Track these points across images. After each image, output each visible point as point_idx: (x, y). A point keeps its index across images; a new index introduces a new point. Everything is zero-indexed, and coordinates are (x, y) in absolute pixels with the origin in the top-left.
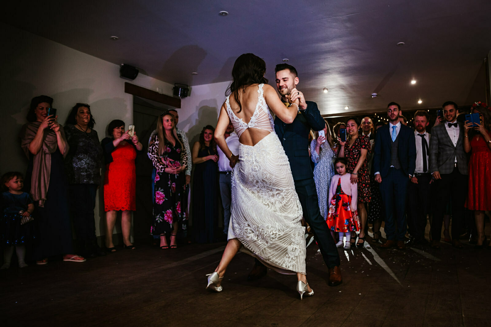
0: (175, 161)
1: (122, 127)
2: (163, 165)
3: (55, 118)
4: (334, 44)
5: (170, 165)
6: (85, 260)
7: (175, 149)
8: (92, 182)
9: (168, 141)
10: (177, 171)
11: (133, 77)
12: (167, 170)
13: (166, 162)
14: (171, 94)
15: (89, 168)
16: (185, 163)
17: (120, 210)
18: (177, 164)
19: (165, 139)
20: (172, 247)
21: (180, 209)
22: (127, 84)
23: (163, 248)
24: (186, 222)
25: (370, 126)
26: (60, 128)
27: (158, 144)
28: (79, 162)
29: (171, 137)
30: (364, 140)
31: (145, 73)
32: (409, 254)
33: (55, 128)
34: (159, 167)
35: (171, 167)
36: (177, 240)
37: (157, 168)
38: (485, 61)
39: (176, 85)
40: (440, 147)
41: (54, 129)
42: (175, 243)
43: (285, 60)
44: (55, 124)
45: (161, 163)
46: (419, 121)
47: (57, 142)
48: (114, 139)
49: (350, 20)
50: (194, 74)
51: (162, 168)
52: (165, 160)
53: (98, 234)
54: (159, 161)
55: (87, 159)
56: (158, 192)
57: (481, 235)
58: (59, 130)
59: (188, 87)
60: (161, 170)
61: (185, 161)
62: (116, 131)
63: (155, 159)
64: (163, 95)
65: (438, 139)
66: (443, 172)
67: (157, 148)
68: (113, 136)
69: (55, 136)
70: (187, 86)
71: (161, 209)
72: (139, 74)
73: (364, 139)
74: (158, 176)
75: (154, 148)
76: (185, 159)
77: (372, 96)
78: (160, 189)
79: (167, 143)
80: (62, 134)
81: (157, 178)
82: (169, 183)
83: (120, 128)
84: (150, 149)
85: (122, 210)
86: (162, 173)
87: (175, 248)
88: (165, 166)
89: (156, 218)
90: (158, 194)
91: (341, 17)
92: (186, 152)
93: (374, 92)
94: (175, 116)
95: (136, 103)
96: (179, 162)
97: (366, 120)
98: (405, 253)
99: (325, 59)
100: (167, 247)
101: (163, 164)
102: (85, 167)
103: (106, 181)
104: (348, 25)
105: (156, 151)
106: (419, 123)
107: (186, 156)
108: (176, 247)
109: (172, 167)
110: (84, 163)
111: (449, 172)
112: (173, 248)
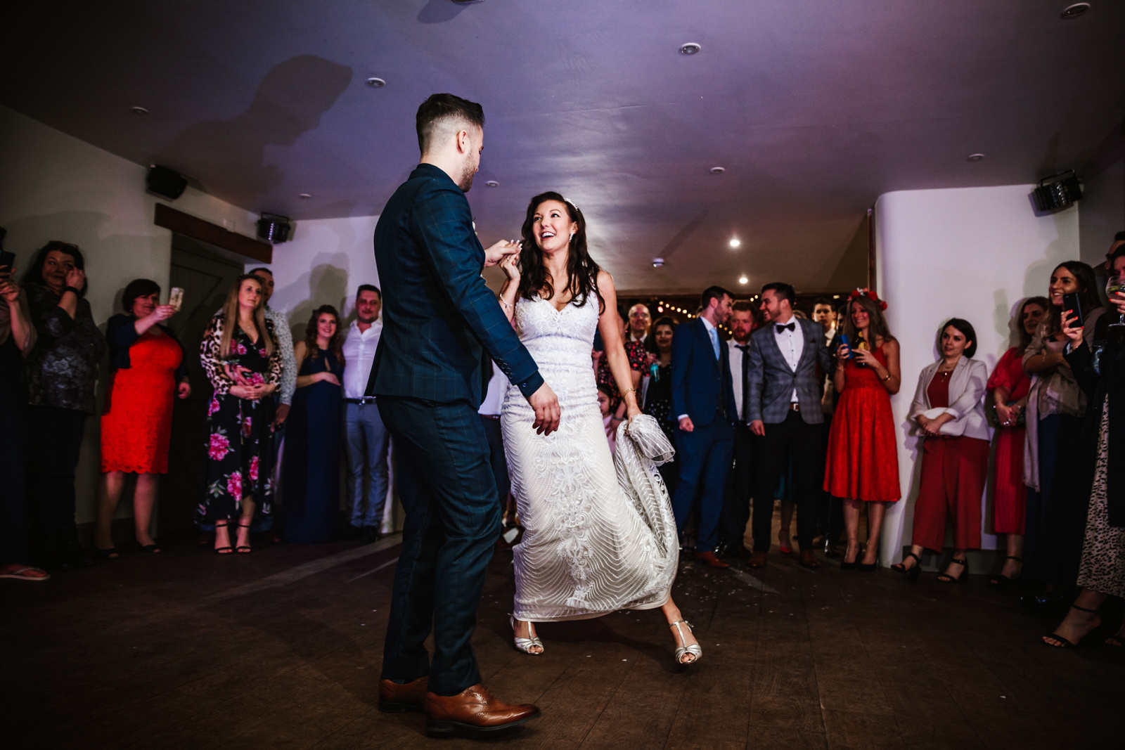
0: (253, 372)
1: (154, 295)
2: (227, 381)
3: (10, 272)
4: (590, 160)
5: (242, 381)
6: (48, 577)
7: (255, 348)
8: (78, 407)
9: (242, 331)
10: (257, 394)
11: (175, 194)
12: (236, 390)
13: (233, 375)
14: (252, 233)
15: (75, 377)
16: (276, 379)
17: (134, 472)
18: (256, 379)
19: (237, 327)
20: (241, 550)
21: (256, 472)
22: (159, 208)
23: (220, 551)
24: (270, 500)
25: (646, 322)
26: (19, 295)
27: (222, 336)
28: (57, 362)
29: (251, 323)
30: (637, 353)
31: (200, 187)
32: (714, 577)
33: (6, 294)
34: (218, 384)
35: (245, 384)
36: (252, 536)
37: (215, 386)
38: (869, 215)
39: (265, 217)
40: (767, 371)
41: (4, 296)
42: (246, 542)
43: (491, 183)
44: (8, 285)
45: (223, 375)
46: (739, 320)
47: (9, 322)
48: (134, 319)
49: (625, 117)
50: (303, 197)
51: (224, 386)
52: (231, 371)
53: (81, 518)
54: (220, 370)
55: (73, 358)
56: (216, 435)
57: (853, 543)
58: (16, 299)
59: (290, 223)
60: (223, 391)
61: (276, 374)
62: (141, 302)
63: (210, 367)
64: (236, 235)
65: (763, 358)
66: (769, 419)
67: (218, 345)
68: (133, 312)
69: (6, 309)
70: (288, 219)
71: (220, 470)
72: (189, 188)
73: (635, 351)
74: (217, 402)
75: (210, 345)
76: (277, 370)
77: (655, 263)
78: (219, 428)
79: (238, 335)
80: (21, 305)
81: (215, 406)
82: (239, 417)
83: (150, 297)
84: (204, 345)
85: (138, 471)
86: (225, 396)
87: (246, 553)
88: (231, 383)
89: (210, 489)
90: (216, 438)
91: (608, 110)
92: (281, 356)
93: (659, 257)
94: (267, 281)
95: (177, 248)
96: (263, 375)
97: (639, 309)
98: (706, 575)
99: (569, 186)
100: (230, 551)
101: (227, 378)
102: (68, 374)
103: (107, 408)
104: (621, 126)
105: (214, 352)
106: (739, 323)
107: (279, 365)
108: (248, 550)
109: (247, 383)
110: (67, 366)
111: (778, 419)
112: (243, 553)
